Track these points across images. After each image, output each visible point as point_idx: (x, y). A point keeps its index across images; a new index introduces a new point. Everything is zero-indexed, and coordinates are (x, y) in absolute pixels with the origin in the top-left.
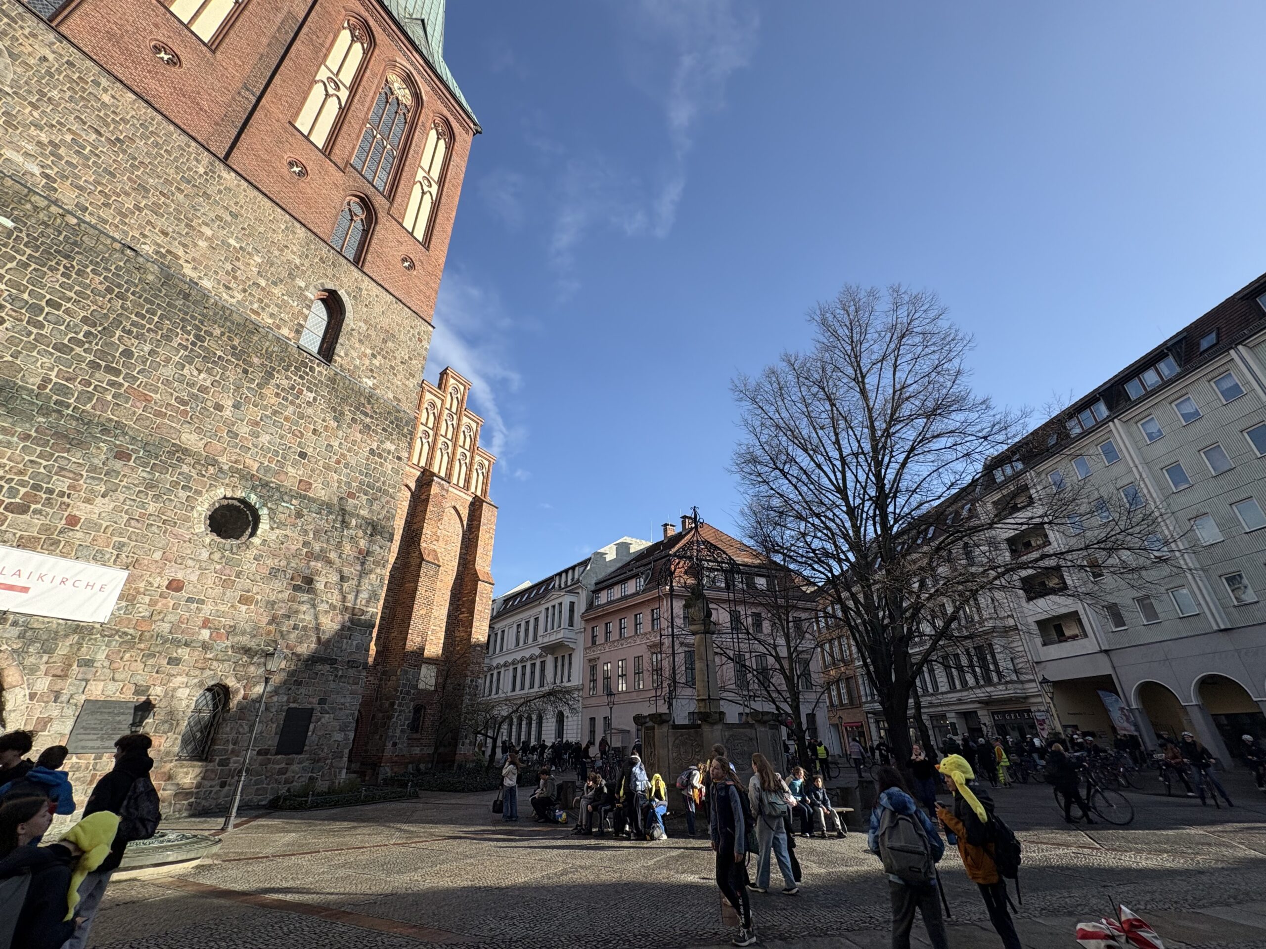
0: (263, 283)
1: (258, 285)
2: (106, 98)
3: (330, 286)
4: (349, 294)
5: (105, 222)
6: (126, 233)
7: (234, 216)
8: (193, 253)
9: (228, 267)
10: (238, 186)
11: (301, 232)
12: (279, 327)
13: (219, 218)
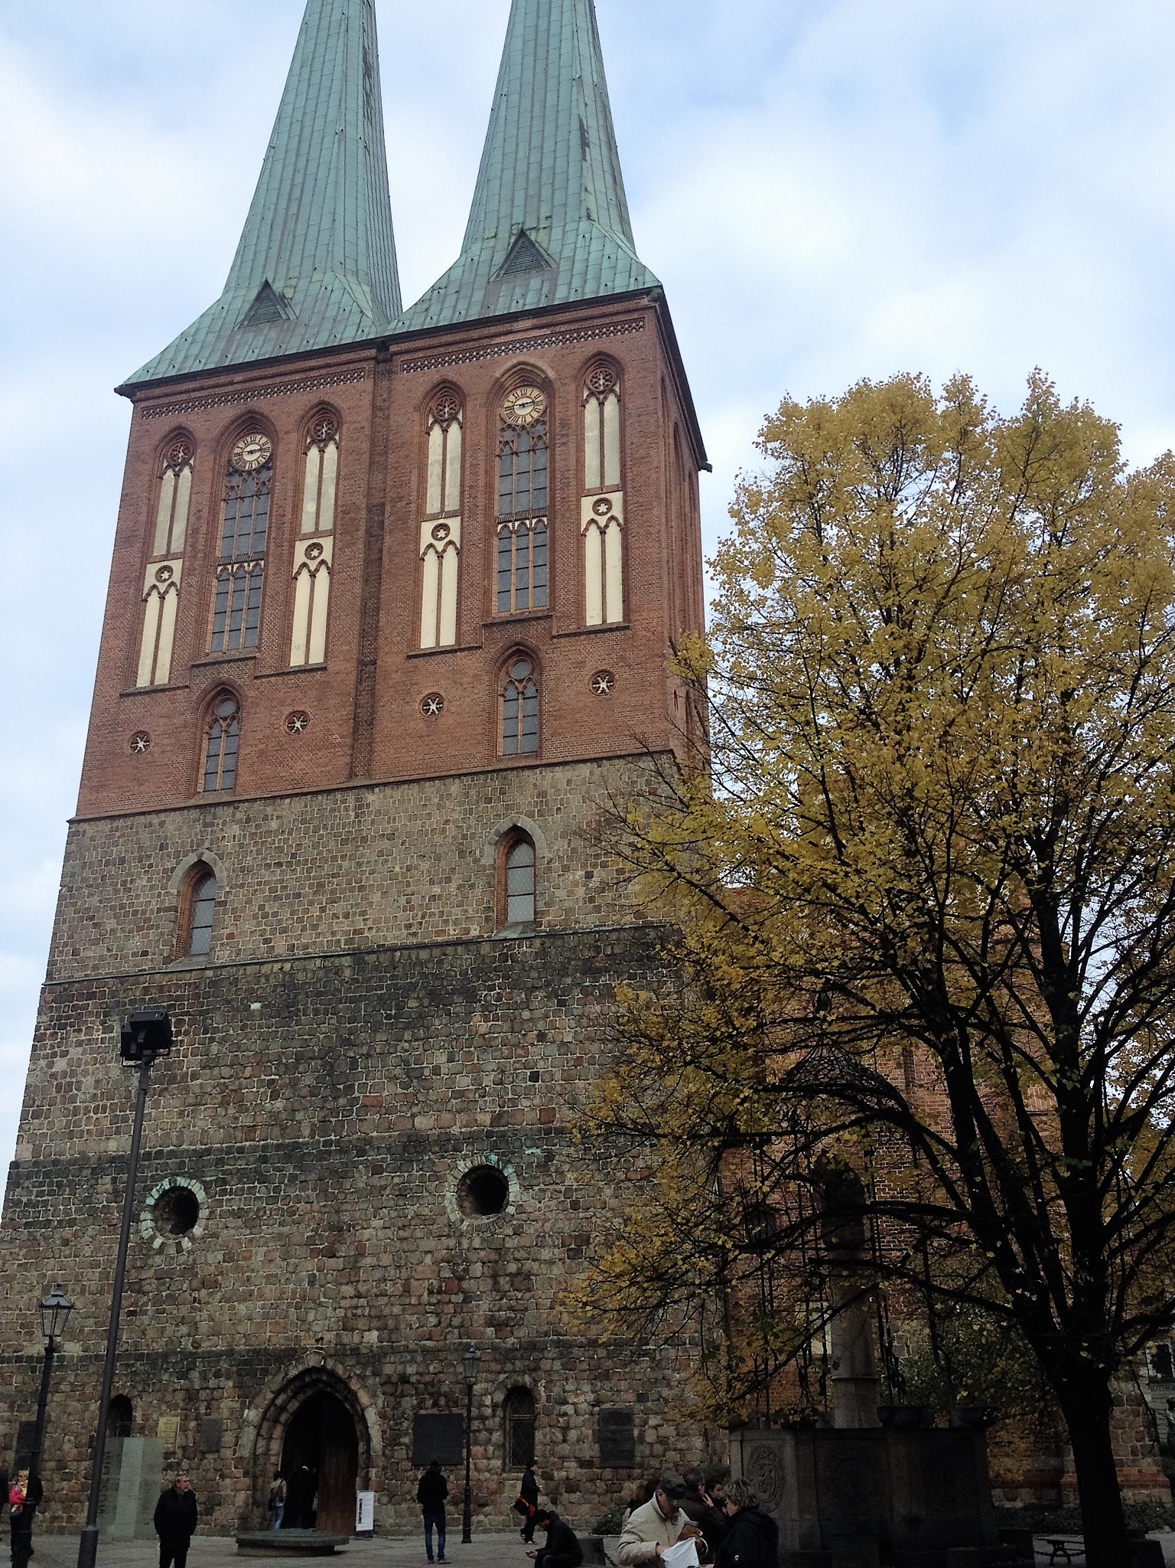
0: (436, 890)
1: (433, 898)
2: (274, 825)
3: (505, 825)
4: (531, 815)
5: (306, 947)
6: (321, 943)
7: (391, 837)
8: (371, 914)
9: (403, 900)
10: (385, 797)
11: (455, 787)
12: (467, 931)
13: (380, 854)
